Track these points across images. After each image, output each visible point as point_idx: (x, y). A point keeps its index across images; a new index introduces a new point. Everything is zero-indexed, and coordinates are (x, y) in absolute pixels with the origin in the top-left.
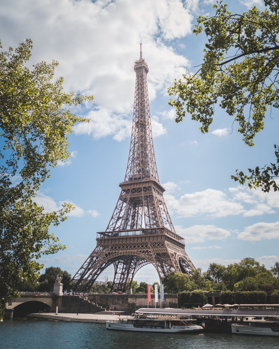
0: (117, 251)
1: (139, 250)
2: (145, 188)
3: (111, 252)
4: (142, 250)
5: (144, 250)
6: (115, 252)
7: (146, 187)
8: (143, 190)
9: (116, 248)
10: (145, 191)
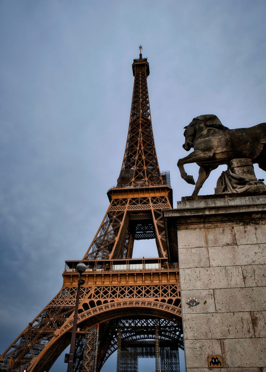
0: (109, 300)
1: (160, 299)
2: (154, 198)
3: (95, 301)
4: (167, 299)
5: (171, 298)
6: (106, 302)
7: (156, 197)
8: (152, 201)
9: (106, 293)
10: (155, 203)
